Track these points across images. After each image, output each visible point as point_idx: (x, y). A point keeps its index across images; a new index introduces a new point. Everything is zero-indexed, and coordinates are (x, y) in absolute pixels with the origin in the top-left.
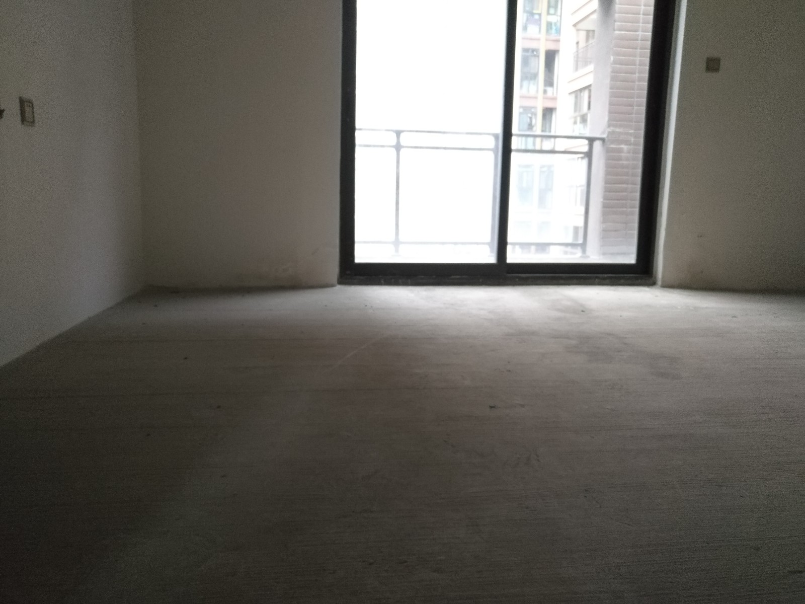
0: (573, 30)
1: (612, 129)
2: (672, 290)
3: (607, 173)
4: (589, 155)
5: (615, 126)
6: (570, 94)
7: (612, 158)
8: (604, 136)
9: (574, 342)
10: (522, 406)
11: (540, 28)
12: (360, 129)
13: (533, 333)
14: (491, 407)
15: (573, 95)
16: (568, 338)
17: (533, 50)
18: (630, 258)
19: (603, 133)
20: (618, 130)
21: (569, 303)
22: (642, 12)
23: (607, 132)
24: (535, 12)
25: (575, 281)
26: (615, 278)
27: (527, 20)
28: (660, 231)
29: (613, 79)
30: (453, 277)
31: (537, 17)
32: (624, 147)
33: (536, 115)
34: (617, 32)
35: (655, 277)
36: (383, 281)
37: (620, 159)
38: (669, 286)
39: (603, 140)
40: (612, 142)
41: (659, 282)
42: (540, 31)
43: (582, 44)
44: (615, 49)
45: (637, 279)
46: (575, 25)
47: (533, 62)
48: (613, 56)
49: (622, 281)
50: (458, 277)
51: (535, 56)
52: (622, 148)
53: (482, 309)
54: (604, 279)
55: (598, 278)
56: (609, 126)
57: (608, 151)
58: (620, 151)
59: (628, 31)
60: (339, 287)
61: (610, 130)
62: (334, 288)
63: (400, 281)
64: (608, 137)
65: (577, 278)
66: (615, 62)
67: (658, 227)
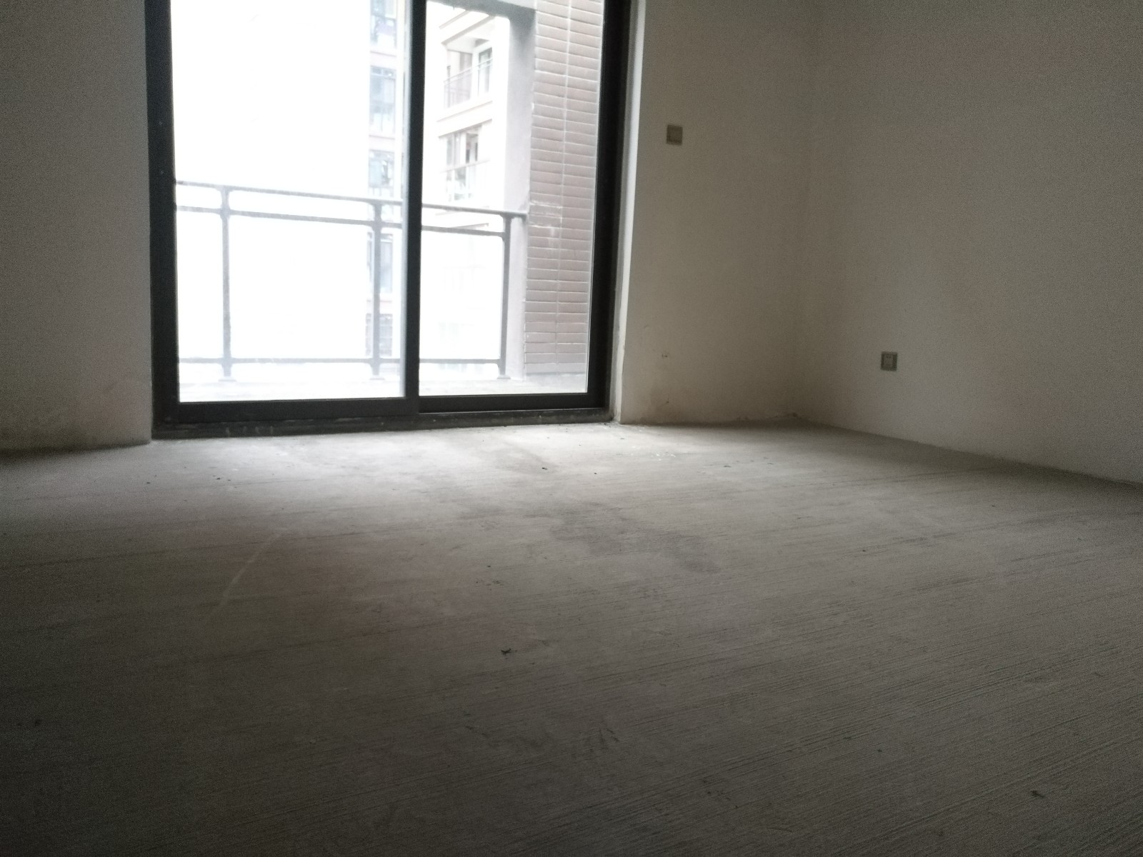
0: (443, 48)
1: (534, 203)
2: (634, 428)
3: (530, 264)
4: (506, 236)
5: (540, 199)
6: (440, 137)
7: (536, 243)
8: (525, 212)
9: (558, 522)
10: (545, 643)
11: (395, 40)
12: (181, 183)
13: (497, 511)
14: (505, 653)
15: (445, 140)
16: (546, 515)
17: (387, 71)
18: (579, 385)
19: (523, 207)
20: (542, 204)
21: (519, 456)
22: (568, 50)
23: (528, 207)
24: (387, 16)
25: (512, 420)
26: (562, 413)
27: (377, 25)
28: (617, 349)
29: (536, 134)
30: (340, 420)
31: (390, 23)
32: (552, 229)
33: (392, 163)
34: (538, 71)
35: (612, 411)
36: (228, 431)
37: (545, 244)
38: (632, 421)
39: (523, 217)
40: (536, 220)
41: (618, 418)
42: (396, 44)
43: (455, 70)
44: (536, 93)
45: (590, 413)
46: (445, 43)
47: (387, 86)
48: (534, 102)
49: (572, 417)
50: (346, 419)
51: (390, 79)
52: (549, 230)
53: (405, 474)
54: (550, 415)
55: (541, 413)
56: (531, 199)
57: (531, 233)
58: (546, 233)
59: (552, 72)
60: (155, 444)
61: (533, 204)
62: (147, 446)
63: (257, 429)
64: (529, 213)
65: (515, 415)
66: (536, 112)
67: (614, 345)
